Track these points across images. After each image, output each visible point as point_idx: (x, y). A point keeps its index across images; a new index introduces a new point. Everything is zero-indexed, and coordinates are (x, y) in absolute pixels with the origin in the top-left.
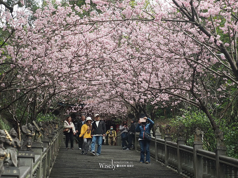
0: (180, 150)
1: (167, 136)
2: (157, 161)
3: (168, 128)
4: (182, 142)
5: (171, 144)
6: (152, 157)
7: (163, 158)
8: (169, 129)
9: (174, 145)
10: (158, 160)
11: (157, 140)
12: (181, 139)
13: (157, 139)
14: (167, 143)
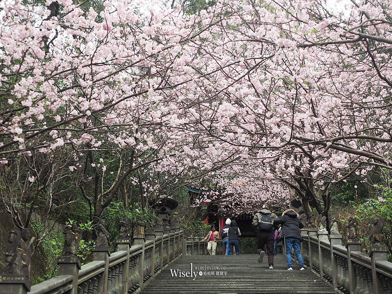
0: (378, 273)
1: (351, 241)
2: (336, 289)
3: (353, 223)
4: (382, 255)
5: (360, 259)
6: (328, 280)
7: (346, 285)
8: (355, 227)
9: (366, 261)
10: (338, 288)
11: (334, 248)
12: (378, 248)
13: (334, 246)
14: (352, 256)
